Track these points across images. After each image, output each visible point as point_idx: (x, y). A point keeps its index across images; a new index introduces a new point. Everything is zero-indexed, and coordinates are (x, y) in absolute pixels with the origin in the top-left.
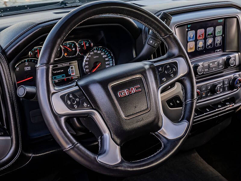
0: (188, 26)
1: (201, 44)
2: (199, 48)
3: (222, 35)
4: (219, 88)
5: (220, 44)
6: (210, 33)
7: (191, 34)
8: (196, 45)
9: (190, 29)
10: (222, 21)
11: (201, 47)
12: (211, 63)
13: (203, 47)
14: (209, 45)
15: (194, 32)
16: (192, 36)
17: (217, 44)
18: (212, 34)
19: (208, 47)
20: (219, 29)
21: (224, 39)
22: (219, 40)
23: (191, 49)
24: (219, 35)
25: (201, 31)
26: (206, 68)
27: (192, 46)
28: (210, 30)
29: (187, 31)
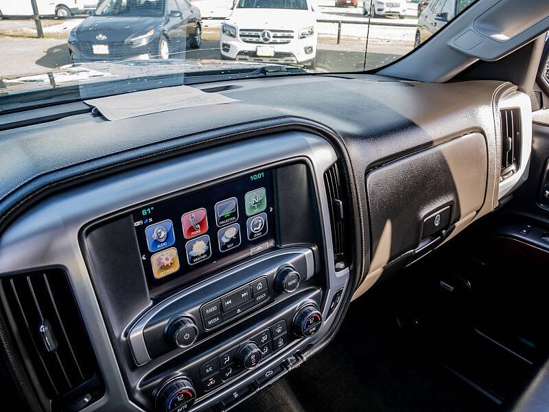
0: (144, 213)
1: (199, 248)
2: (193, 258)
3: (267, 211)
4: (253, 357)
5: (263, 231)
6: (226, 213)
7: (158, 231)
8: (182, 254)
9: (151, 220)
11: (202, 255)
12: (227, 299)
13: (207, 252)
14: (227, 243)
15: (169, 223)
16: (163, 234)
17: (252, 235)
18: (233, 214)
19: (224, 247)
20: (255, 198)
21: (272, 218)
22: (257, 222)
24: (256, 211)
26: (212, 316)
27: (167, 259)
28: (226, 206)
29: (141, 230)
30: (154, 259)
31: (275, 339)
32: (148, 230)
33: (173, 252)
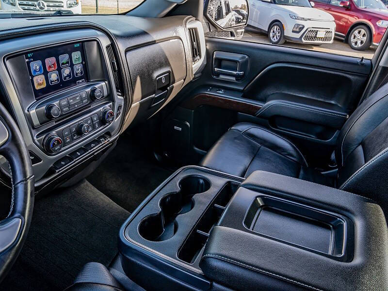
0: (29, 55)
1: (54, 77)
2: (52, 81)
3: (82, 63)
4: (86, 127)
5: (81, 73)
6: (64, 61)
7: (36, 65)
8: (47, 79)
9: (32, 59)
10: (78, 45)
11: (56, 81)
12: (71, 99)
13: (58, 80)
14: (66, 77)
15: (40, 62)
16: (38, 67)
17: (77, 74)
18: (67, 63)
19: (65, 78)
20: (76, 55)
21: (85, 67)
22: (78, 68)
23: (40, 84)
24: (77, 62)
25: (50, 61)
26: (65, 106)
27: (40, 80)
28: (64, 58)
29: (28, 63)
30: (35, 79)
31: (94, 123)
32: (31, 64)
33: (43, 77)
